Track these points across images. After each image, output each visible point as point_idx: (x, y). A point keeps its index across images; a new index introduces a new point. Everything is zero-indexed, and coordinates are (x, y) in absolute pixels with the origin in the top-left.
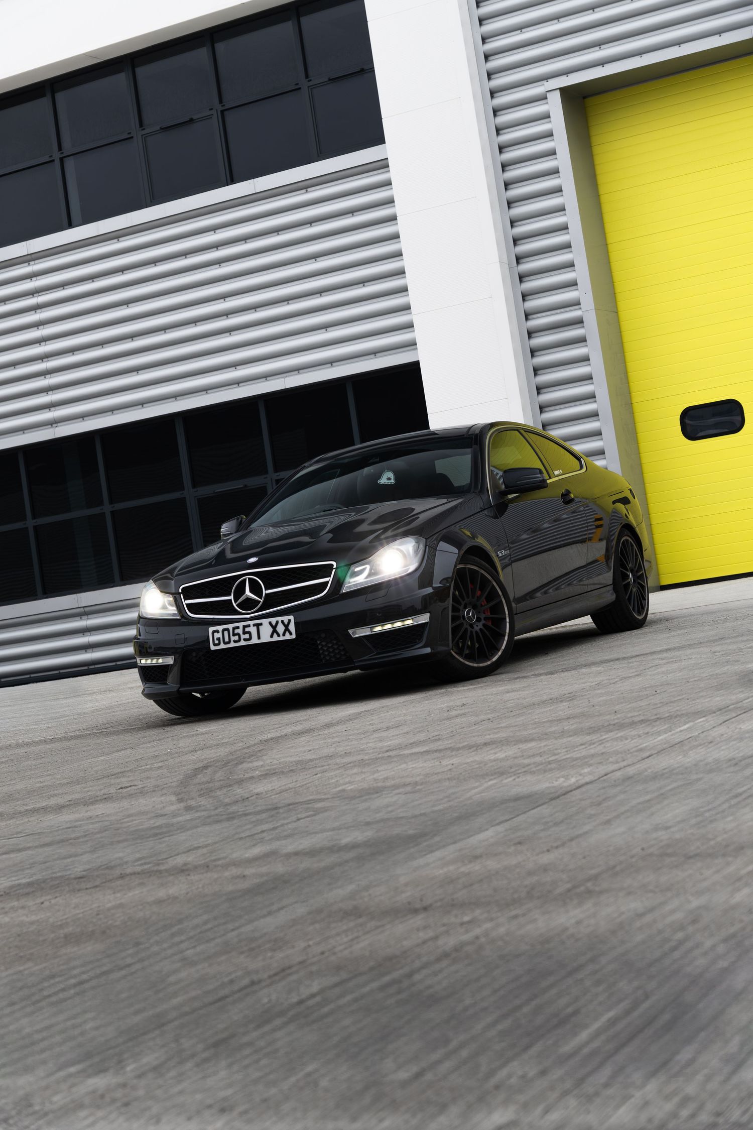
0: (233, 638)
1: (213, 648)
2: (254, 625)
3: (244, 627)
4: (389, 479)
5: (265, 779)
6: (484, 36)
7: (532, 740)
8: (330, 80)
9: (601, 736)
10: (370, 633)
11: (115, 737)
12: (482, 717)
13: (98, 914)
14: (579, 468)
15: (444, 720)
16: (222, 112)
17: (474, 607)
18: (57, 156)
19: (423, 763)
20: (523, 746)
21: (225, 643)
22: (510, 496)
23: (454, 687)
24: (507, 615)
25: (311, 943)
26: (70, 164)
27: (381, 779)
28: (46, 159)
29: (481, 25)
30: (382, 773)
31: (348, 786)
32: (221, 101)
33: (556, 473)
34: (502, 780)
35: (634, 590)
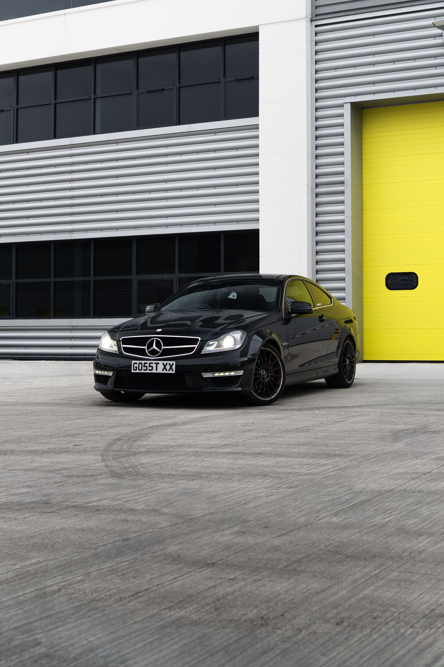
0: (143, 368)
1: (133, 371)
2: (155, 363)
3: (150, 363)
4: (234, 296)
5: (147, 454)
6: (317, 70)
7: (283, 456)
8: (236, 80)
9: (318, 460)
10: (212, 376)
11: (77, 409)
12: (261, 434)
13: (51, 533)
14: (330, 303)
15: (242, 432)
16: (179, 88)
17: (267, 370)
18: (93, 97)
19: (227, 460)
20: (278, 459)
21: (139, 370)
22: (293, 315)
23: (250, 409)
24: (282, 376)
25: (153, 576)
26: (99, 102)
27: (205, 466)
28: (87, 97)
29: (316, 64)
30: (206, 463)
31: (188, 468)
32: (179, 82)
33: (318, 305)
34: (264, 481)
35: (349, 368)
